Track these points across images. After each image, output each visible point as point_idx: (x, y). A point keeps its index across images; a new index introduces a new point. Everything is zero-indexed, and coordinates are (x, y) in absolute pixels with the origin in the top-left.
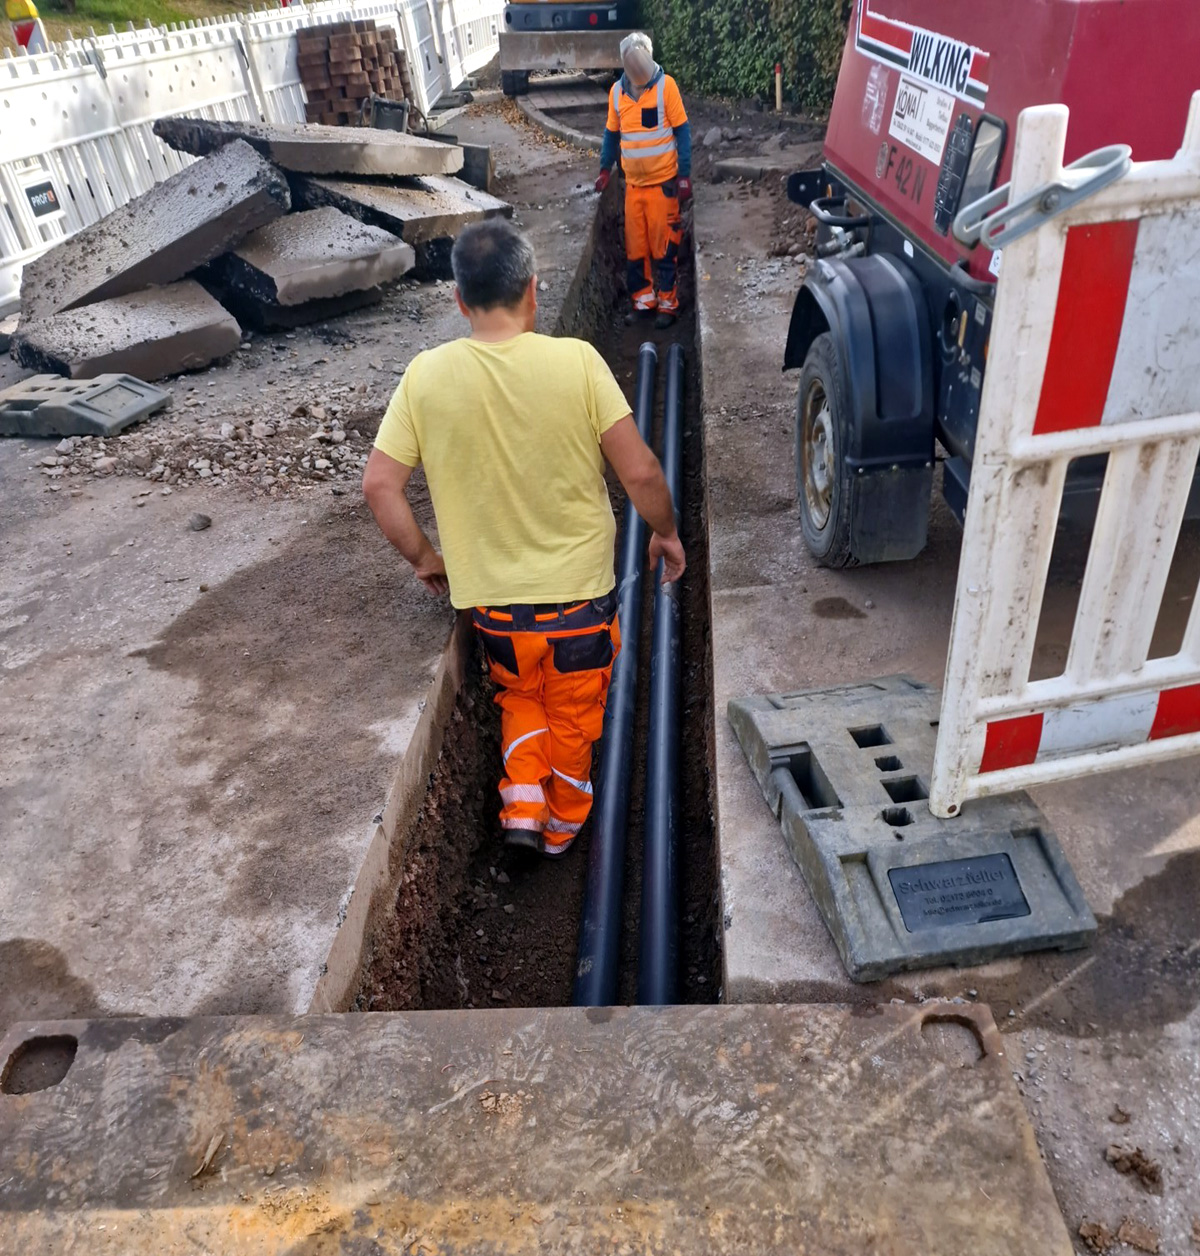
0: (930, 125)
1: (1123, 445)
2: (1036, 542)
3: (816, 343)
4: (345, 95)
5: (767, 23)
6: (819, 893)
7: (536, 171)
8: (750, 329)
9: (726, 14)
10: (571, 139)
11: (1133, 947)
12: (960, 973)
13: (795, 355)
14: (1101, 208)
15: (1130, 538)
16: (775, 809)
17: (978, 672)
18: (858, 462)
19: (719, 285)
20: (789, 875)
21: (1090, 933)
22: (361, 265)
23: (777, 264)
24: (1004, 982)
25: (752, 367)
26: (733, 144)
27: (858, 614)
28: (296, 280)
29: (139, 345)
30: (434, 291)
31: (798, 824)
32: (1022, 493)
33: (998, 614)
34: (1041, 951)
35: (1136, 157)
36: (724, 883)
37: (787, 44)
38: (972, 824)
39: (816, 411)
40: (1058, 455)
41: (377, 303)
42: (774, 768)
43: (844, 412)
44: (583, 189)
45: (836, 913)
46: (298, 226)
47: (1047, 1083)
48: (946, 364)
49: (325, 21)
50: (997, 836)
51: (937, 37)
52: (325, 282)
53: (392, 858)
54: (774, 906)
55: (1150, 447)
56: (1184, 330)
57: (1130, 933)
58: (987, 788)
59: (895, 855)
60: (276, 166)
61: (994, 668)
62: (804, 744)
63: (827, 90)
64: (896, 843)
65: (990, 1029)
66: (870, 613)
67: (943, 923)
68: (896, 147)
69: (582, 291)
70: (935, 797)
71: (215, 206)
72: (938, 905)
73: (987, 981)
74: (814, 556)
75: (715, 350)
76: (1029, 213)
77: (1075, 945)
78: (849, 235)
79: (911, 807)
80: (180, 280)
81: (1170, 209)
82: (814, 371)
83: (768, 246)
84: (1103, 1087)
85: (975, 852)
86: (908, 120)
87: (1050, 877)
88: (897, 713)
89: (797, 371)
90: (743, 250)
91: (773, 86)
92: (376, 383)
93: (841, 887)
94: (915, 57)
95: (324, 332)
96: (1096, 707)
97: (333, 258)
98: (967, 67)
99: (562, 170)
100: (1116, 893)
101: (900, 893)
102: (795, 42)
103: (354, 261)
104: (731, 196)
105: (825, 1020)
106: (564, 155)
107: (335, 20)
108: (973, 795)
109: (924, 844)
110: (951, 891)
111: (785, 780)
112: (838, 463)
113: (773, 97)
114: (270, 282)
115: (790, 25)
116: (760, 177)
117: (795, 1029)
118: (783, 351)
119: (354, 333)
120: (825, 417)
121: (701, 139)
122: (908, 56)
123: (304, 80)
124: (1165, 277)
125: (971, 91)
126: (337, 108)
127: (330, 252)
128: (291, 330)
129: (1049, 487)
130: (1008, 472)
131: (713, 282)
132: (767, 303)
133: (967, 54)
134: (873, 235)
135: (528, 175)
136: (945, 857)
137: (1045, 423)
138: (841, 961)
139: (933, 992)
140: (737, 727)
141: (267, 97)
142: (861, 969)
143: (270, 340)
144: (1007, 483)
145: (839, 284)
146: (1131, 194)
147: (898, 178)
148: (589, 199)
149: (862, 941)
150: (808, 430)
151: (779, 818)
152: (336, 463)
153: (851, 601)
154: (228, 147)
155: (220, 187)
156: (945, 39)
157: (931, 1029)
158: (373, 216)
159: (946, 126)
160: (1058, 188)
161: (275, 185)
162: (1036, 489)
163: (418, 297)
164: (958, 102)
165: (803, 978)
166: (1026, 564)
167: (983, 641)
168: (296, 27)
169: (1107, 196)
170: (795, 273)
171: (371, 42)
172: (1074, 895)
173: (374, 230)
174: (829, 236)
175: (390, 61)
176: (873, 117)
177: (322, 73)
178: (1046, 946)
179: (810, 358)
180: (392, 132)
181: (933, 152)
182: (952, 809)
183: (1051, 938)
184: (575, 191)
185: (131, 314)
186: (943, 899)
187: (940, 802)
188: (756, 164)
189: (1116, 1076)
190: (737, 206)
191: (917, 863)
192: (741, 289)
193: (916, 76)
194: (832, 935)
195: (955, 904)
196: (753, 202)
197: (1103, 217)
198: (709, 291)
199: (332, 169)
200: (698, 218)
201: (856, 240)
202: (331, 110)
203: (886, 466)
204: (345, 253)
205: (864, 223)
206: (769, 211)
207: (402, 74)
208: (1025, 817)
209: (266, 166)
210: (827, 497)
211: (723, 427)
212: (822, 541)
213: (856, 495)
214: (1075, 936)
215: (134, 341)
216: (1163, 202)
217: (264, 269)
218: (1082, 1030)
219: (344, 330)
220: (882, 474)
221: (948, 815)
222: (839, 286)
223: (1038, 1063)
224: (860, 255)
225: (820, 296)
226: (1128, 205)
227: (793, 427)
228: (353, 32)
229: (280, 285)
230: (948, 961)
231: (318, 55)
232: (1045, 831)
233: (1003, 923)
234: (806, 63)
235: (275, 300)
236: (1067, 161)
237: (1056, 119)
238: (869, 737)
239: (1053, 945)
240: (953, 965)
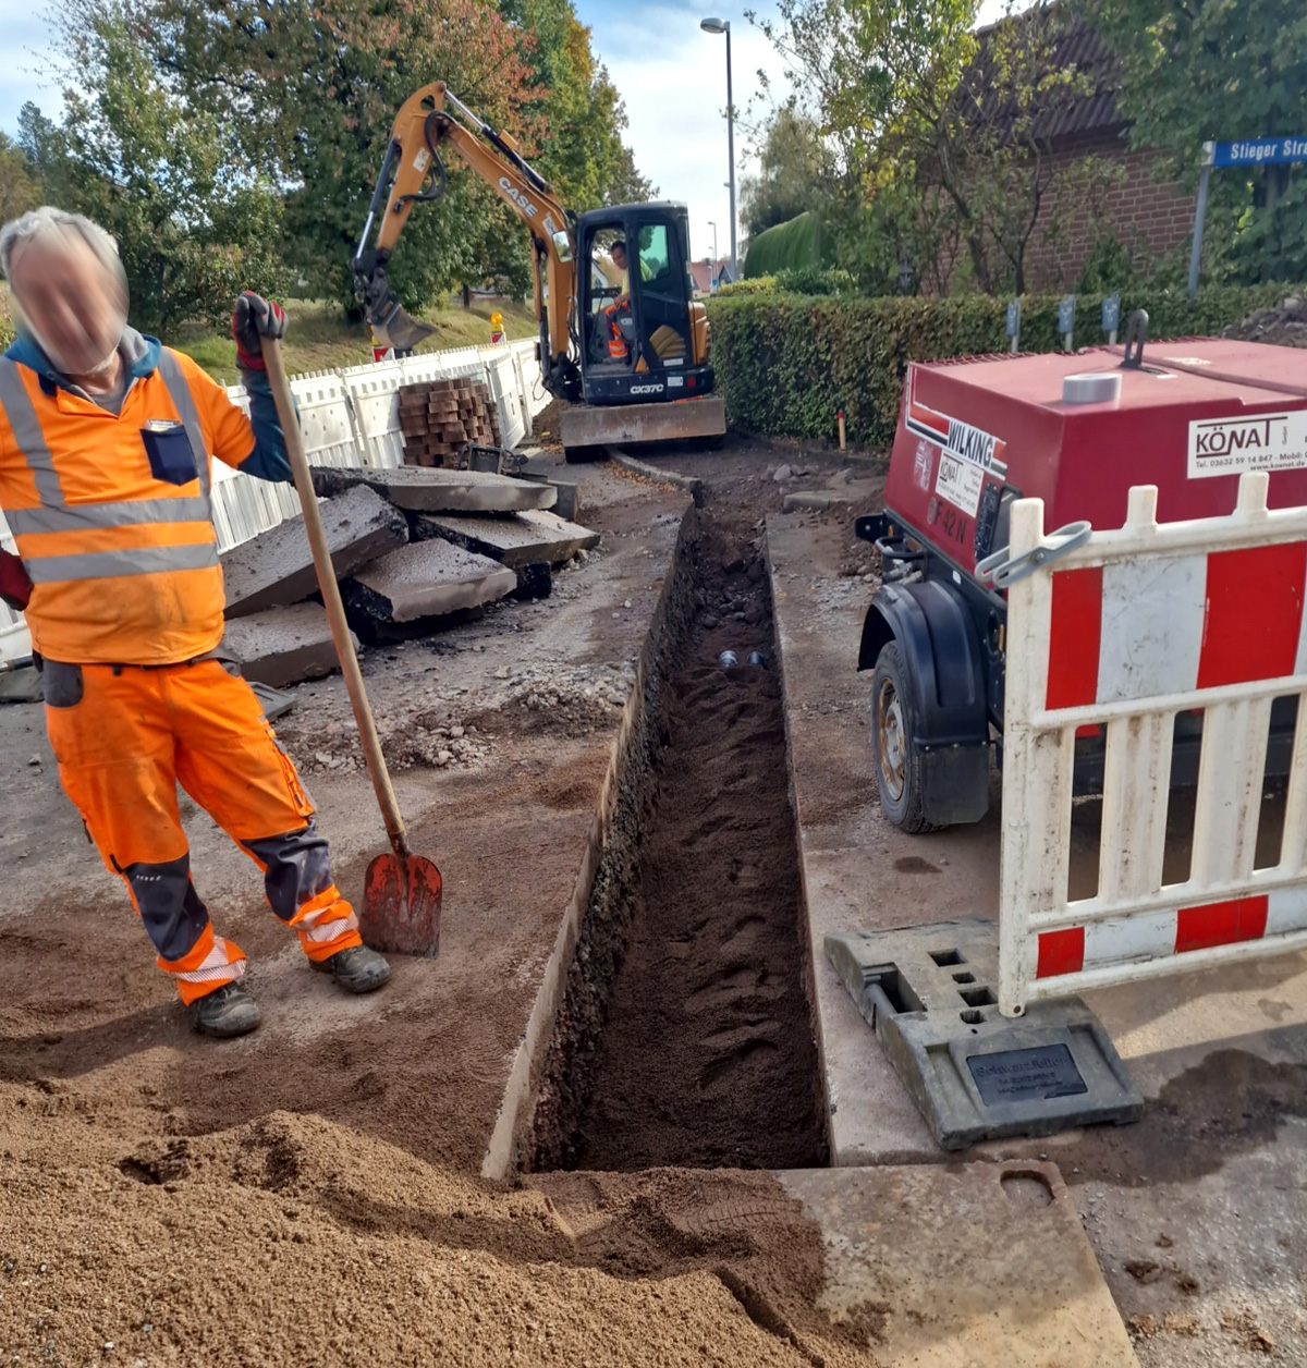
0: (967, 489)
1: (1115, 718)
2: (1059, 788)
3: (885, 649)
4: (441, 440)
5: (828, 378)
6: (911, 1080)
7: (617, 504)
8: (825, 638)
9: (792, 370)
10: (648, 475)
11: (1176, 1121)
12: (1032, 1142)
13: (867, 659)
14: (1074, 560)
15: (1131, 786)
16: (870, 1020)
17: (1025, 890)
18: (924, 742)
19: (796, 603)
20: (885, 1072)
21: (1139, 1107)
22: (469, 587)
23: (847, 583)
24: (1069, 1149)
25: (829, 670)
26: (801, 480)
27: (934, 870)
28: (410, 602)
29: (267, 657)
30: (531, 608)
31: (891, 1026)
32: (1043, 752)
33: (1037, 845)
34: (1096, 1122)
35: (1094, 529)
36: (829, 1079)
37: (849, 395)
38: (1035, 1021)
39: (887, 703)
40: (1067, 724)
41: (480, 618)
42: (868, 984)
43: (911, 702)
44: (664, 519)
45: (925, 1093)
46: (411, 555)
47: (1105, 1219)
48: (992, 664)
49: (424, 380)
50: (1056, 1030)
51: (968, 428)
52: (436, 603)
53: (533, 1076)
54: (872, 1096)
55: (1135, 720)
56: (1147, 638)
57: (1173, 1111)
58: (1045, 992)
59: (972, 1045)
60: (396, 507)
61: (1037, 888)
62: (891, 964)
63: (887, 432)
64: (972, 1036)
65: (1058, 1184)
66: (944, 868)
67: (1015, 1100)
68: (942, 502)
69: (666, 607)
70: (1002, 999)
71: (340, 539)
72: (1010, 1085)
73: (1056, 1148)
74: (894, 825)
75: (797, 658)
76: (1022, 566)
77: (1128, 1120)
78: (909, 565)
79: (983, 1009)
80: (302, 601)
81: (1123, 560)
82: (884, 671)
83: (838, 567)
84: (1151, 1221)
85: (1038, 1043)
86: (949, 483)
87: (1102, 1064)
88: (969, 940)
89: (869, 673)
90: (816, 571)
91: (836, 429)
92: (485, 688)
93: (928, 1072)
94: (952, 439)
95: (433, 644)
96: (1126, 923)
97: (443, 582)
98: (990, 450)
99: (643, 503)
100: (1162, 1081)
101: (978, 1075)
102: (856, 393)
103: (463, 584)
104: (802, 525)
105: (920, 1177)
106: (643, 489)
107: (433, 379)
108: (1033, 997)
109: (996, 1037)
110: (1020, 1074)
111: (877, 994)
112: (908, 743)
113: (837, 437)
114: (388, 603)
115: (850, 379)
116: (828, 509)
117: (896, 1184)
118: (857, 657)
119: (459, 645)
120: (895, 708)
121: (771, 474)
122: (947, 438)
123: (403, 429)
124: (1126, 604)
125: (994, 467)
126: (433, 451)
127: (440, 577)
128: (401, 642)
129: (1063, 748)
130: (1030, 737)
131: (790, 599)
132: (839, 616)
133: (990, 442)
134: (929, 566)
135: (610, 507)
136: (1013, 1047)
137: (1053, 702)
138: (932, 1134)
139: (1008, 1156)
140: (833, 957)
141: (371, 443)
142: (949, 1137)
143: (381, 652)
144: (1031, 745)
145: (901, 602)
146: (1093, 552)
147: (945, 524)
148: (669, 527)
149: (948, 1113)
150: (882, 719)
151: (874, 1027)
152: (458, 755)
153: (928, 860)
154: (351, 491)
155: (345, 524)
156: (973, 429)
157: (1009, 1184)
158: (476, 546)
159: (978, 490)
160: (1041, 549)
161: (396, 522)
162: (1053, 748)
163: (517, 613)
164: (986, 475)
165: (900, 1148)
166: (1053, 805)
167: (1026, 865)
168: (399, 384)
169: (1077, 553)
170: (864, 590)
171: (467, 397)
172: (1123, 1077)
173: (479, 557)
174: (892, 567)
175: (482, 411)
176: (923, 478)
177: (420, 422)
178: (1103, 1118)
179: (880, 661)
180: (491, 474)
181: (969, 505)
182: (1017, 1010)
183: (1106, 1112)
184: (655, 520)
185: (258, 631)
186: (1014, 1080)
187: (1007, 1004)
188: (824, 497)
189: (1161, 1213)
190: (807, 533)
191: (990, 1051)
192: (815, 604)
193: (954, 453)
194: (924, 1112)
195: (1025, 1084)
196: (822, 530)
197: (1076, 566)
198: (785, 607)
199: (441, 507)
200: (772, 543)
201: (915, 569)
202: (428, 452)
203: (949, 745)
204: (455, 577)
205: (920, 557)
206: (838, 537)
207: (492, 421)
208: (1079, 1017)
209: (388, 507)
210: (901, 773)
211: (806, 720)
212: (898, 811)
213: (924, 768)
214: (1126, 1111)
215: (262, 654)
216: (1118, 555)
217: (382, 592)
218: (1134, 1182)
219: (450, 642)
220: (945, 751)
221: (1014, 1015)
222: (901, 605)
223: (1099, 1204)
224: (918, 581)
225: (886, 613)
226: (1093, 558)
227: (868, 720)
228: (452, 390)
229: (396, 605)
230: (1020, 1131)
231: (419, 408)
232: (1095, 1026)
233: (1065, 1100)
234: (866, 411)
235: (391, 618)
236: (1046, 533)
237: (1035, 508)
238: (946, 959)
239: (1109, 1118)
240: (1025, 1135)
